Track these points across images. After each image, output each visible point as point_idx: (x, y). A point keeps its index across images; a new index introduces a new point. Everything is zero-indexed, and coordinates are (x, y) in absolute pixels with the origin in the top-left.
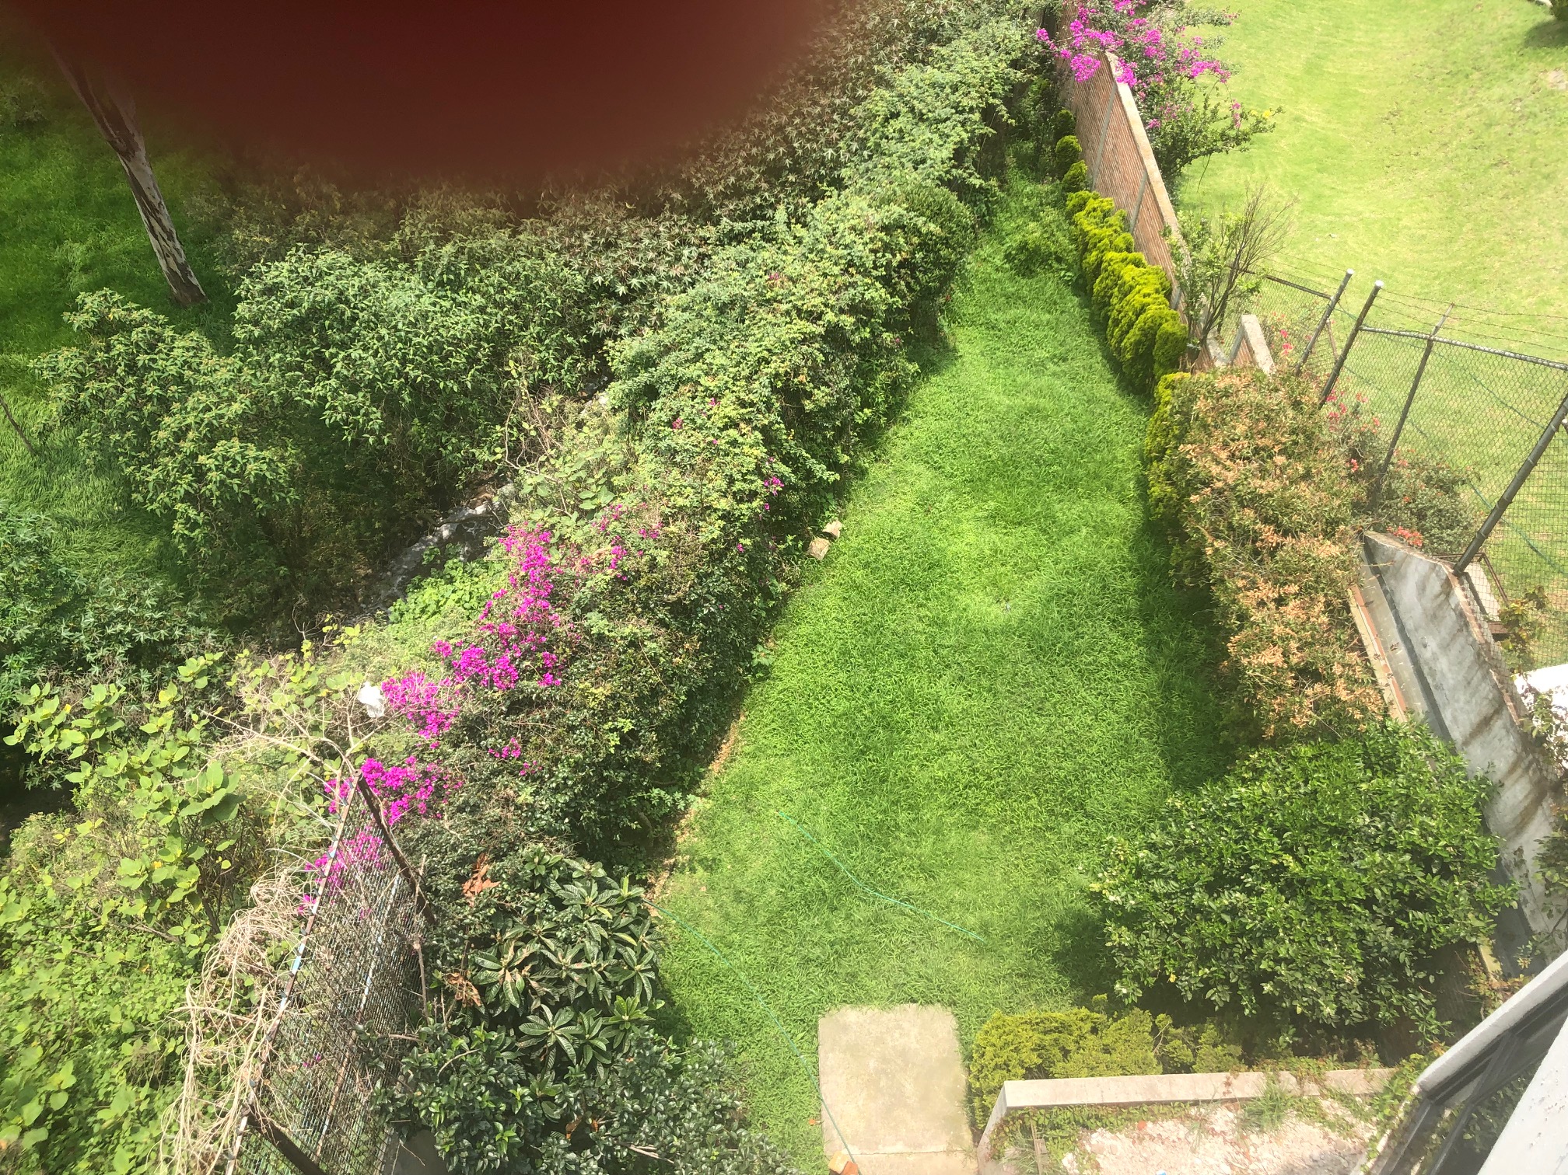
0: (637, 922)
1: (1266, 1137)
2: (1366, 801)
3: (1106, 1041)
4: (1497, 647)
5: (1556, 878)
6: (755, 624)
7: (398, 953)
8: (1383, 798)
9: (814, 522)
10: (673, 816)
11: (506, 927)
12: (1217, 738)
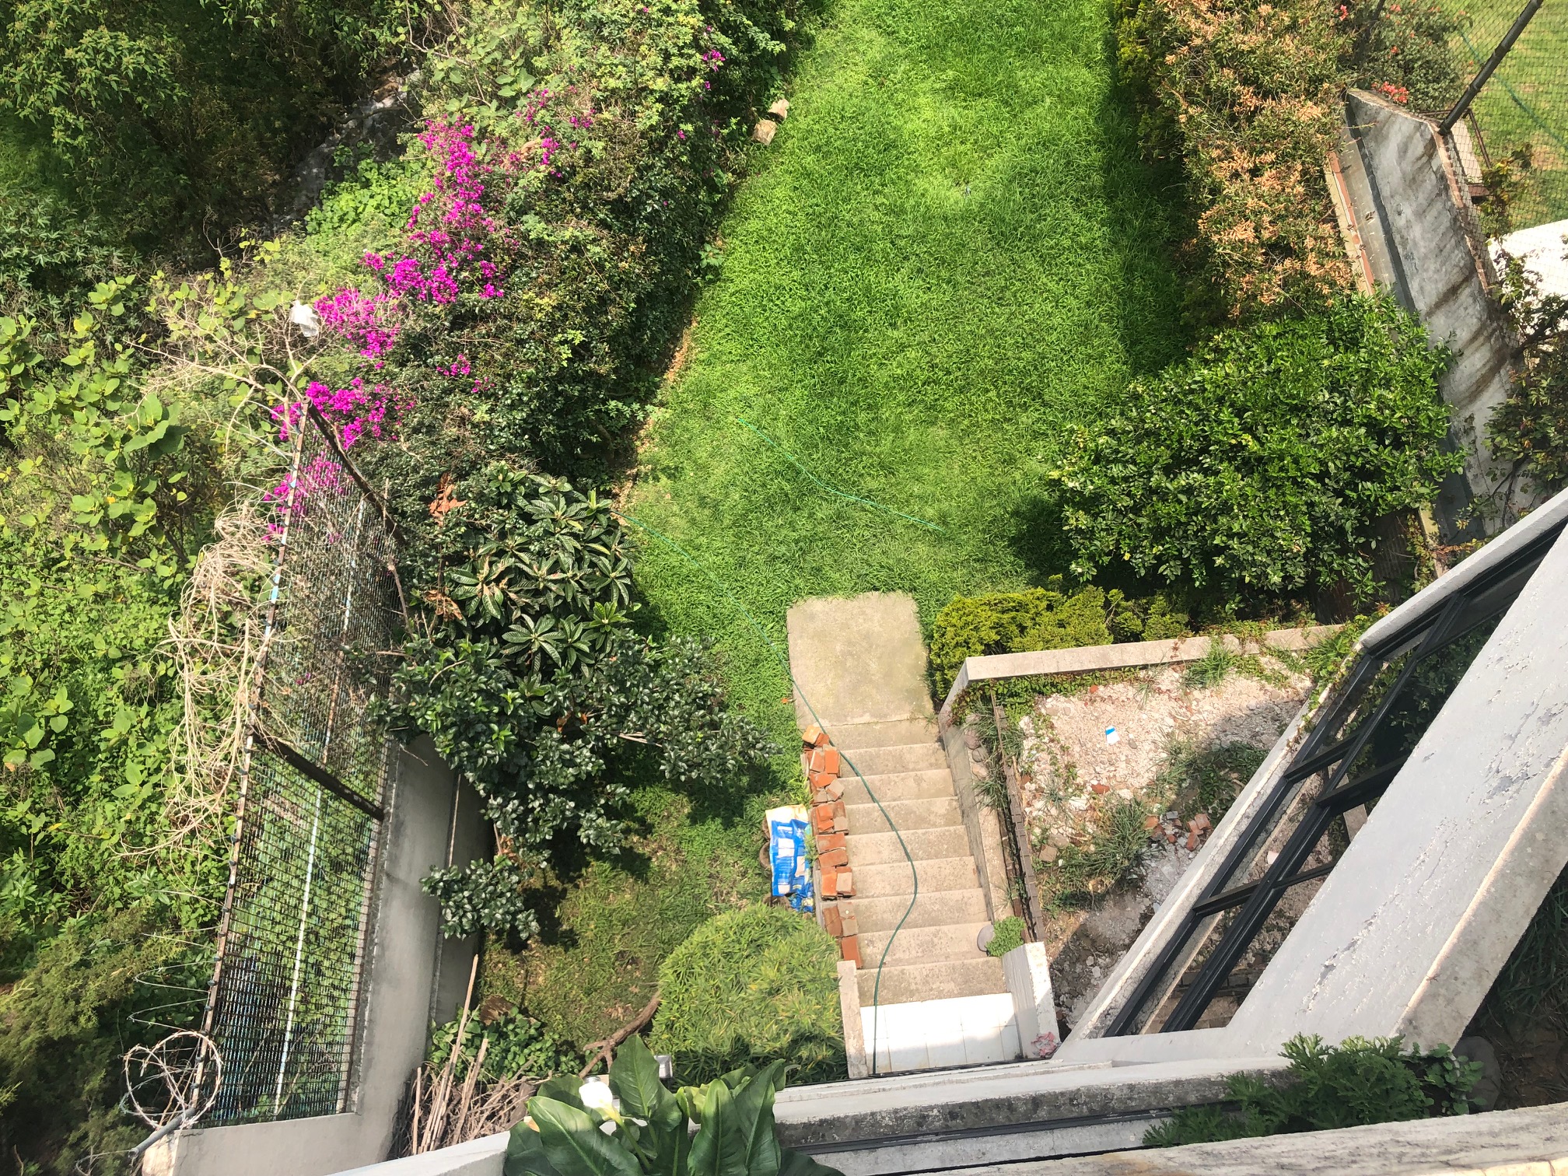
0: (608, 532)
1: (1208, 692)
2: (1327, 377)
3: (1062, 617)
4: (1475, 211)
5: (1505, 443)
6: (702, 221)
7: (373, 575)
8: (1344, 373)
9: (758, 101)
10: (632, 427)
11: (478, 543)
12: (1177, 320)
